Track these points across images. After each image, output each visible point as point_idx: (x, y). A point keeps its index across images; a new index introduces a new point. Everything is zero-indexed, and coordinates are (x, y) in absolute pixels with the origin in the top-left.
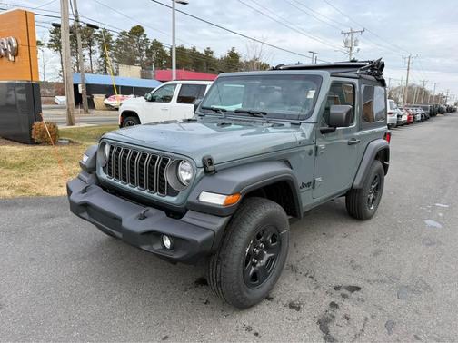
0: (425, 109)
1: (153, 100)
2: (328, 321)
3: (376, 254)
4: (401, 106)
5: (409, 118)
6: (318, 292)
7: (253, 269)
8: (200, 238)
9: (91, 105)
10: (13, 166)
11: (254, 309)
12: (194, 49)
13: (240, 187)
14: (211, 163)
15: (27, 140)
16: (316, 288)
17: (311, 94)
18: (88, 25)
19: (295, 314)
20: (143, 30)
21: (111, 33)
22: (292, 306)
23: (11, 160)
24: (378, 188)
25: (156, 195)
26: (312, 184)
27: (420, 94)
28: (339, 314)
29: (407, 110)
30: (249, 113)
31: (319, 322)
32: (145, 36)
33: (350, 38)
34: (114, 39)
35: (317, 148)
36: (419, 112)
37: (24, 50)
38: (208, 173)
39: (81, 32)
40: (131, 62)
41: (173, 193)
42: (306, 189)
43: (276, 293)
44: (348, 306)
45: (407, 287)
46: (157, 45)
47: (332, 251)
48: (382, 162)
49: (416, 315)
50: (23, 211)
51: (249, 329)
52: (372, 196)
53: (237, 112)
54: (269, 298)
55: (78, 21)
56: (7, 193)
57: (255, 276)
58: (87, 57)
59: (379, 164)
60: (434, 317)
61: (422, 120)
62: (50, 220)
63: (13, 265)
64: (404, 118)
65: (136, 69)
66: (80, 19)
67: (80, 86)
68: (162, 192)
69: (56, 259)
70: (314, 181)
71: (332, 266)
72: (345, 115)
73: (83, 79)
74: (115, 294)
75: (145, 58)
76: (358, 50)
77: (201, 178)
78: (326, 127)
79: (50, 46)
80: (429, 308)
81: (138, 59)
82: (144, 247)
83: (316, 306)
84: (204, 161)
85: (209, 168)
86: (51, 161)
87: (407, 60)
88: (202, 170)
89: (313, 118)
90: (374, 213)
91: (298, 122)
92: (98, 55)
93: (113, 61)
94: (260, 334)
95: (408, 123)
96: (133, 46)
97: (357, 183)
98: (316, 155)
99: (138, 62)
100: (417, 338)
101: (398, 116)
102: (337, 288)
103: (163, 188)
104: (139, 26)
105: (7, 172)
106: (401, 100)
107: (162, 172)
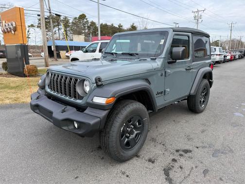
0: (241, 52)
1: (86, 51)
2: (170, 169)
3: (203, 131)
4: (227, 51)
5: (231, 57)
6: (165, 153)
7: (126, 140)
8: (92, 122)
9: (59, 56)
10: (12, 88)
11: (128, 162)
12: (112, 25)
13: (115, 93)
14: (100, 81)
15: (22, 75)
16: (165, 151)
17: (162, 42)
18: (56, 14)
19: (151, 165)
20: (86, 16)
21: (69, 18)
22: (150, 160)
23: (12, 85)
24: (207, 95)
25: (72, 100)
26: (164, 93)
27: (239, 44)
28: (177, 165)
29: (230, 53)
30: (129, 54)
31: (164, 170)
32: (87, 19)
33: (197, 15)
34: (71, 21)
35: (165, 72)
36: (238, 54)
37: (19, 28)
38: (98, 86)
39: (52, 18)
40: (80, 33)
41: (81, 98)
42: (160, 95)
43: (142, 153)
44: (182, 161)
45: (219, 150)
46: (93, 24)
47: (177, 130)
48: (209, 80)
49: (222, 166)
50: (14, 111)
51: (123, 173)
52: (203, 99)
53: (122, 54)
54: (138, 156)
55: (50, 13)
56: (7, 102)
57: (128, 144)
58: (57, 32)
59: (206, 81)
60: (233, 167)
61: (239, 58)
62: (27, 115)
63: (4, 138)
64: (229, 57)
65: (82, 37)
66: (52, 12)
67: (52, 47)
68: (75, 97)
69: (26, 135)
70: (165, 91)
71: (176, 139)
72: (181, 53)
73: (54, 43)
74: (54, 154)
75: (87, 31)
76: (202, 21)
77: (94, 89)
78: (171, 60)
79: (38, 27)
80: (230, 163)
81: (83, 31)
82: (64, 128)
83: (164, 161)
84: (96, 79)
85: (99, 84)
86: (32, 85)
87: (230, 25)
88: (95, 85)
89: (163, 55)
90: (204, 109)
91: (154, 58)
92: (63, 30)
93: (71, 33)
94: (129, 176)
95: (231, 60)
96: (81, 25)
97: (192, 92)
98: (165, 76)
99: (83, 33)
100: (221, 179)
101: (225, 56)
102: (177, 151)
103: (76, 95)
104: (83, 14)
105: (9, 91)
106: (227, 48)
107: (75, 86)
